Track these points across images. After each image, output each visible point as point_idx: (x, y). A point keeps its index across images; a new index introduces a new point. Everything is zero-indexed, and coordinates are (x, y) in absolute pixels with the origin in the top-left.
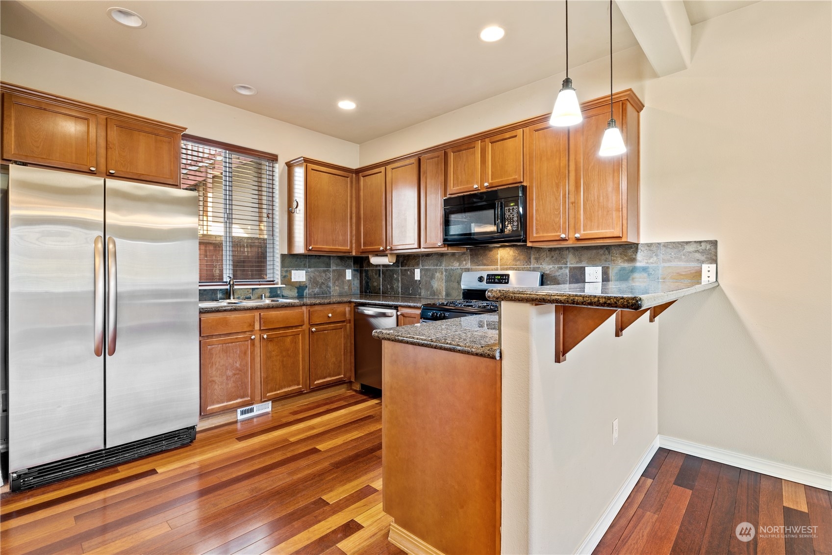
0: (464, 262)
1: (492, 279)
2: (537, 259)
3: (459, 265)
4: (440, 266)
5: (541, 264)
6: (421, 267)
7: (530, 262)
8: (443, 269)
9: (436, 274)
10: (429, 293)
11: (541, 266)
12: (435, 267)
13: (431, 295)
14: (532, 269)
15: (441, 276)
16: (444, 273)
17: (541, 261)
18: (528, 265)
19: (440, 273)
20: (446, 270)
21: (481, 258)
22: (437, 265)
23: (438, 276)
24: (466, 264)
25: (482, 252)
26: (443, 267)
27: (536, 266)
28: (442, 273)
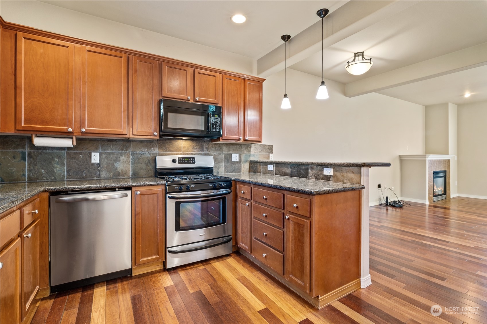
0: (152, 149)
1: (182, 161)
2: (207, 149)
3: (147, 150)
4: (127, 150)
5: (210, 152)
6: (101, 151)
7: (203, 150)
8: (129, 153)
9: (120, 157)
10: (112, 174)
11: (209, 153)
12: (120, 152)
13: (114, 175)
14: (204, 154)
15: (127, 159)
16: (131, 157)
17: (210, 150)
18: (202, 152)
19: (127, 156)
20: (133, 154)
21: (168, 146)
22: (122, 150)
23: (124, 159)
24: (154, 150)
25: (169, 142)
26: (129, 151)
27: (207, 152)
28: (129, 157)
